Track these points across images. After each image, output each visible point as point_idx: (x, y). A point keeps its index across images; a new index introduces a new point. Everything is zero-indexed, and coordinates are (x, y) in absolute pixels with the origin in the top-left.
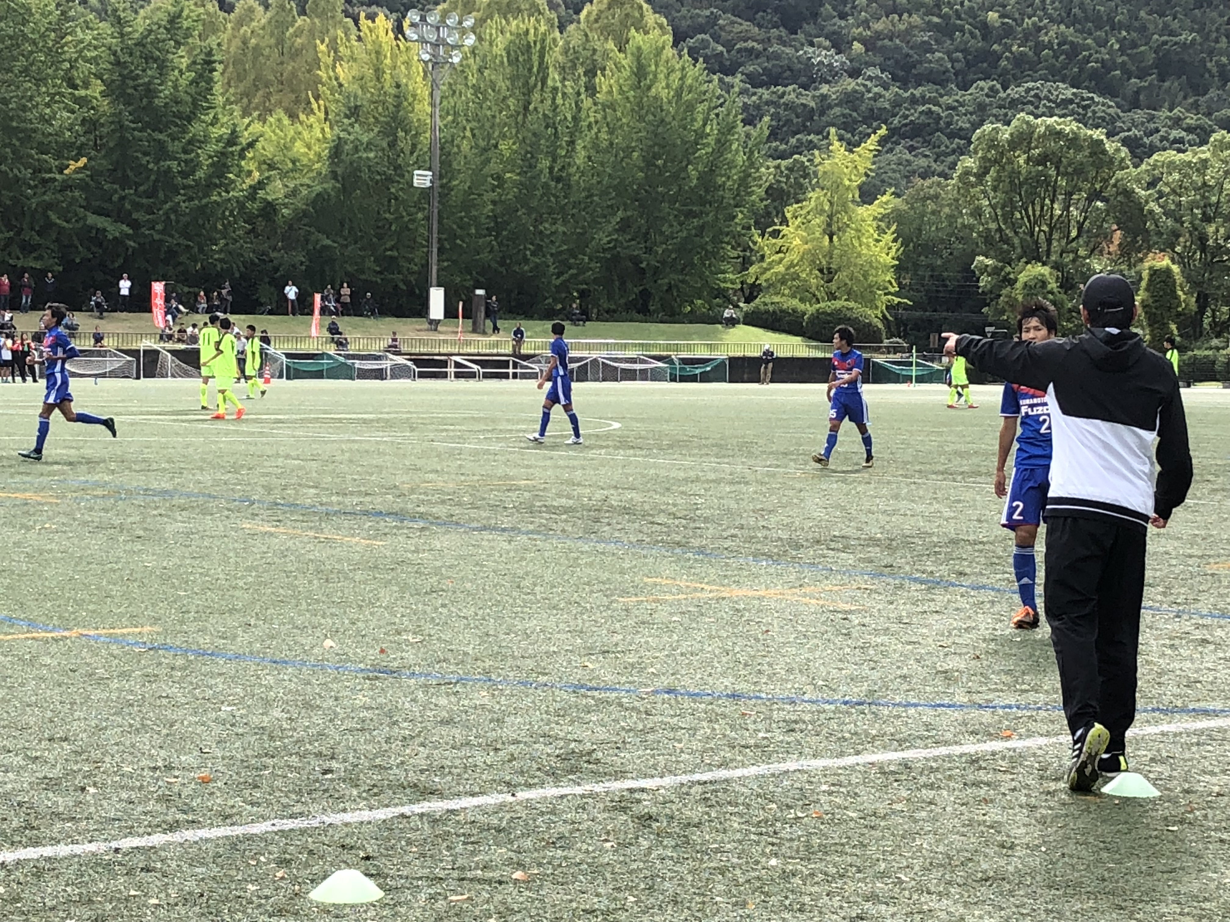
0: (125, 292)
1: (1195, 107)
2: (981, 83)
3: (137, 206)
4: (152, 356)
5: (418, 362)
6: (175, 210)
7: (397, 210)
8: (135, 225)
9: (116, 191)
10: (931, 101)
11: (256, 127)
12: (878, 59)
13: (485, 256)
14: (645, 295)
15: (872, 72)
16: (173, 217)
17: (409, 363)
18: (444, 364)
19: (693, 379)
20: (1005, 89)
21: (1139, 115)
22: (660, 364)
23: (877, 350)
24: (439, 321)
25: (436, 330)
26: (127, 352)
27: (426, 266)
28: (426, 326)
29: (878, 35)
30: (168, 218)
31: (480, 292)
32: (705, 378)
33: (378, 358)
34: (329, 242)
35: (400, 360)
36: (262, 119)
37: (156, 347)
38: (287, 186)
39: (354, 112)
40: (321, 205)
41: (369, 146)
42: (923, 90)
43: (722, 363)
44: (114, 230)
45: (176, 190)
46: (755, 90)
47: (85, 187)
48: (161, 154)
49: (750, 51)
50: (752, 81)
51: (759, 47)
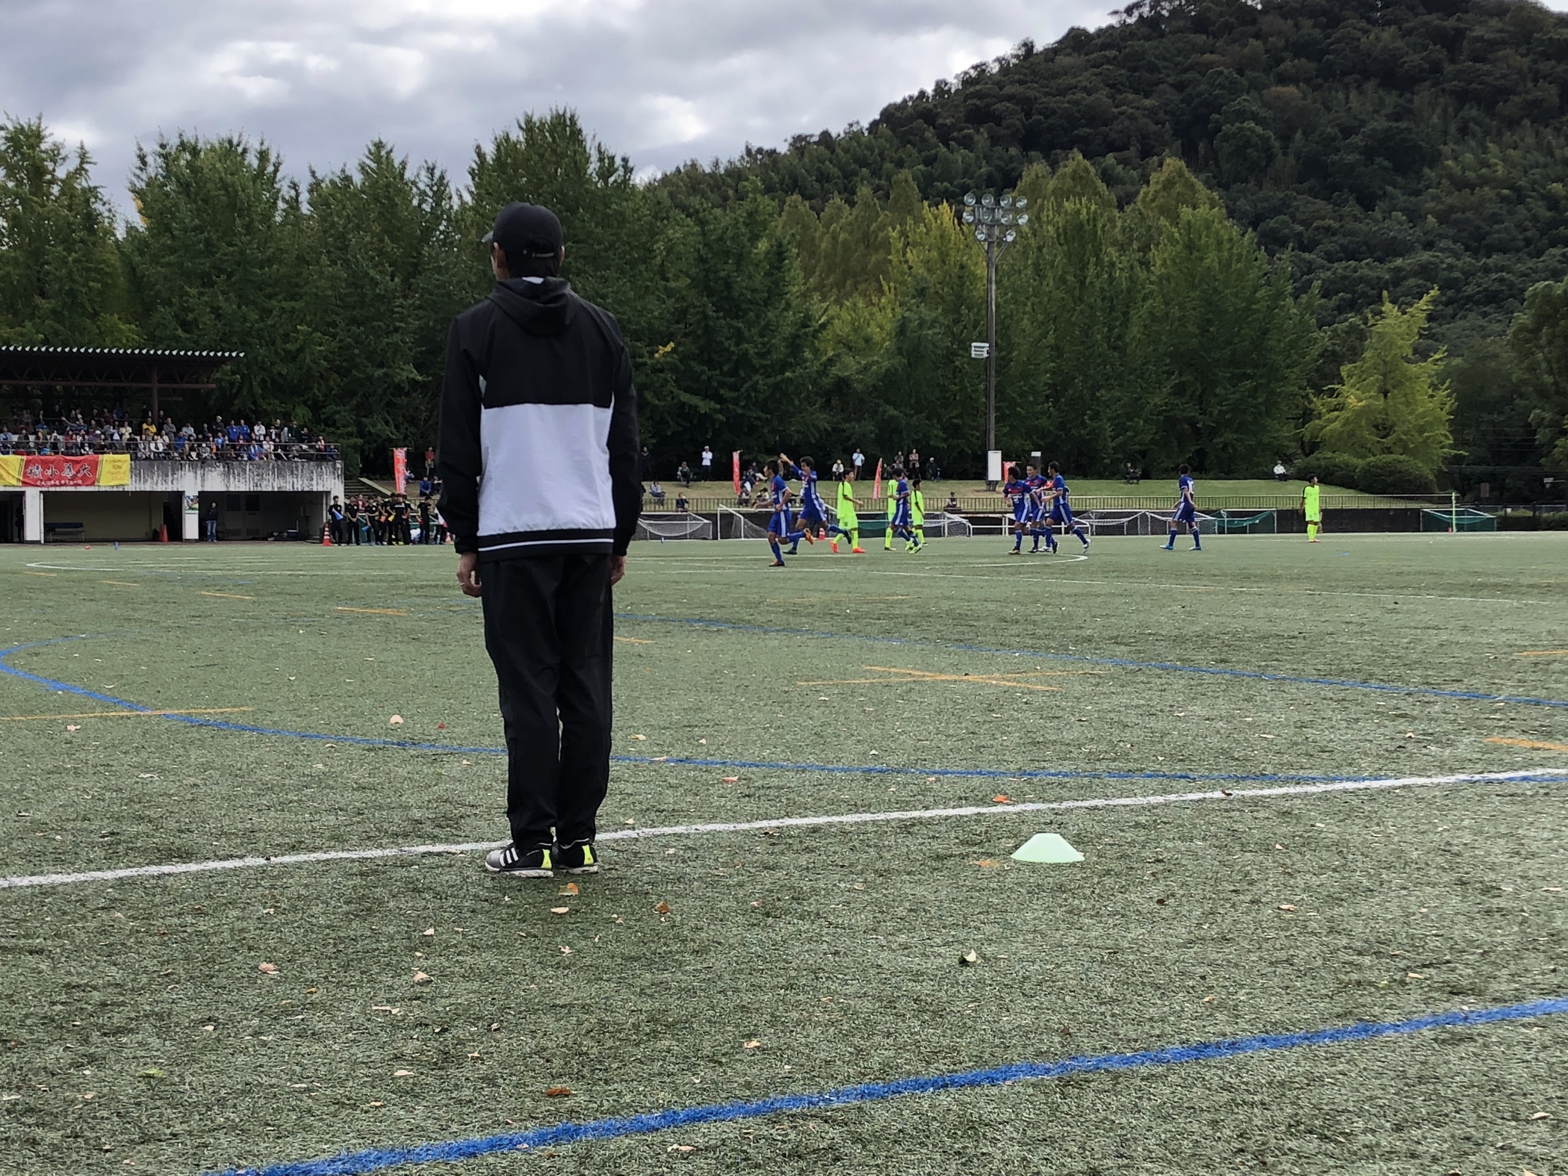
0: (706, 462)
3: (722, 384)
4: (728, 518)
5: (972, 520)
6: (754, 388)
7: (962, 381)
8: (720, 400)
9: (703, 372)
10: (1502, 269)
11: (834, 310)
12: (1452, 232)
13: (1044, 422)
14: (1201, 454)
15: (1444, 244)
16: (753, 394)
17: (964, 521)
18: (999, 521)
19: (1243, 531)
22: (1209, 518)
23: (1430, 501)
24: (997, 482)
25: (994, 490)
26: (704, 516)
27: (986, 433)
28: (984, 487)
29: (1452, 209)
30: (749, 396)
31: (1038, 454)
32: (1254, 529)
33: (936, 517)
34: (896, 413)
35: (957, 518)
36: (839, 302)
37: (731, 510)
38: (859, 363)
39: (921, 293)
40: (889, 379)
41: (933, 323)
42: (1495, 259)
43: (1270, 515)
44: (704, 406)
45: (756, 371)
46: (1330, 265)
47: (674, 369)
48: (739, 337)
49: (1328, 229)
50: (1331, 258)
51: (1335, 225)
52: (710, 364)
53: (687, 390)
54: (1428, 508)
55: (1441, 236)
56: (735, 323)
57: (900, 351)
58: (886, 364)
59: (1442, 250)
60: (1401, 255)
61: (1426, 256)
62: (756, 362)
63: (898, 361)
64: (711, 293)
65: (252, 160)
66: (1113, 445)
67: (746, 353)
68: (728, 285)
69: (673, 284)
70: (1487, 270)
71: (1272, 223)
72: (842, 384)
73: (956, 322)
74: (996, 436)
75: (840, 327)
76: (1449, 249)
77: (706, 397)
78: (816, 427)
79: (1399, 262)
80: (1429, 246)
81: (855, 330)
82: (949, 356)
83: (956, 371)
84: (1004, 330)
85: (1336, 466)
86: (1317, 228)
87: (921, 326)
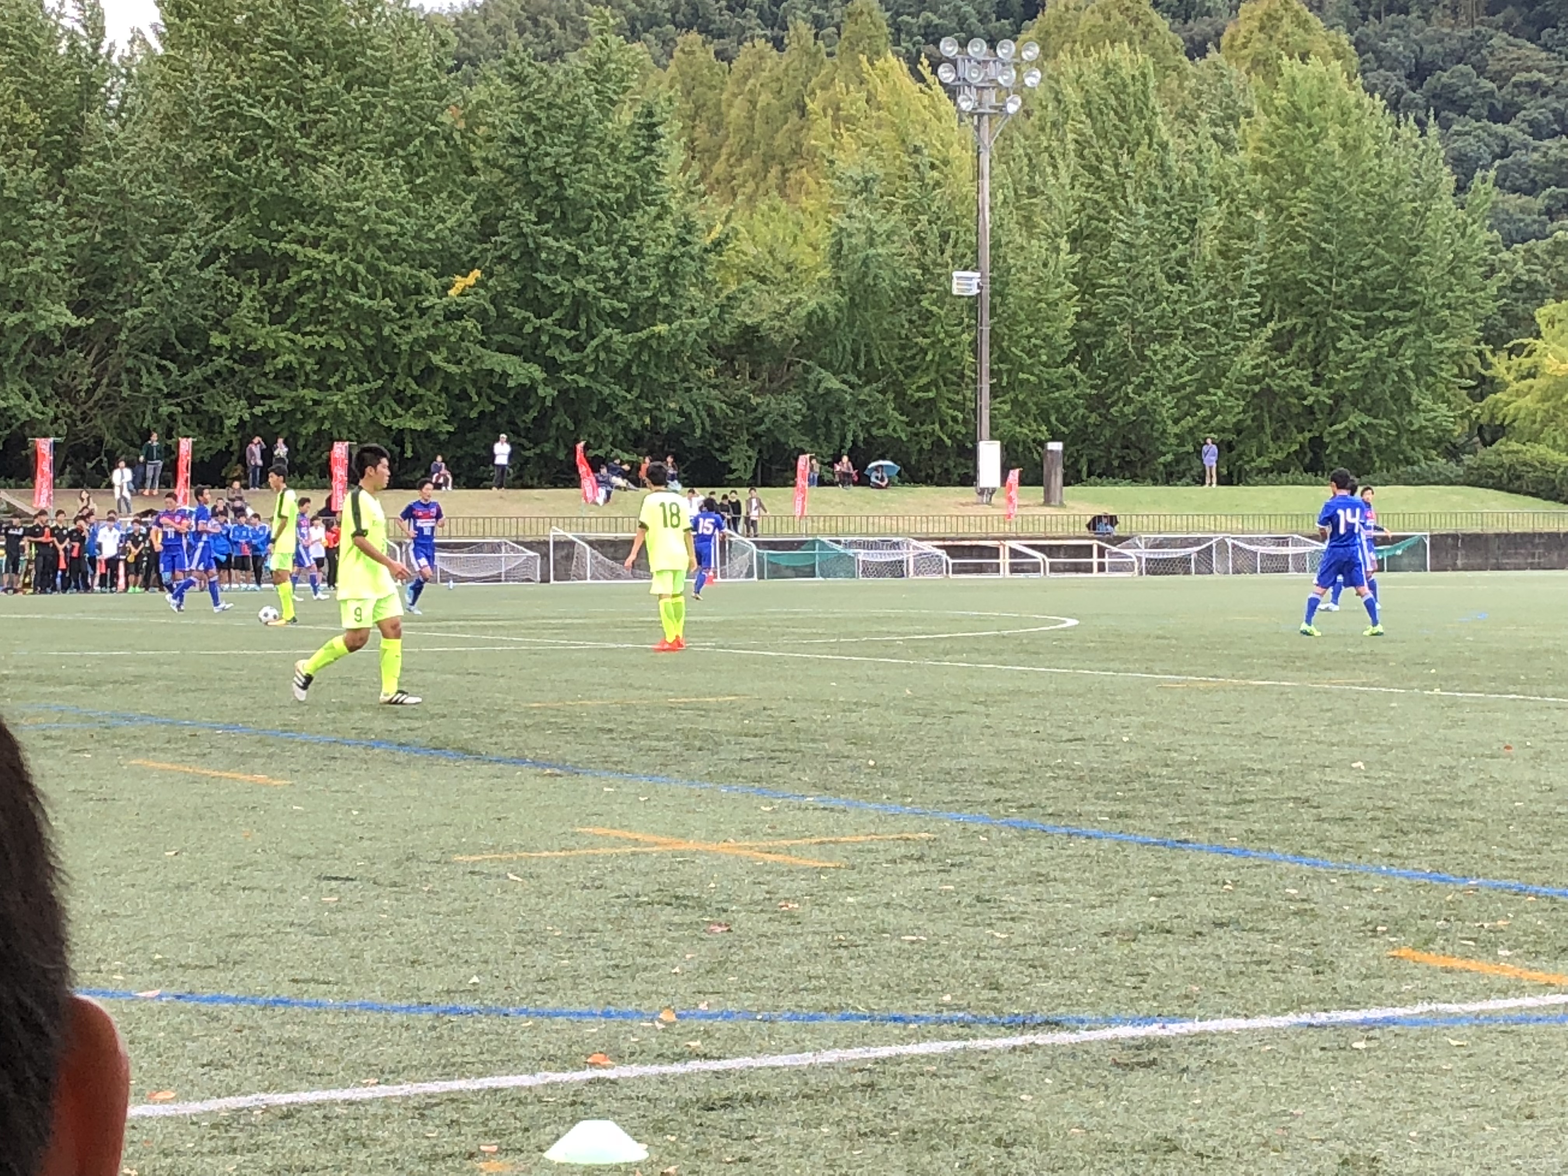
3: (555, 340)
4: (565, 547)
5: (952, 551)
6: (606, 346)
7: (934, 330)
8: (550, 364)
11: (740, 217)
14: (1316, 445)
16: (605, 357)
17: (939, 552)
18: (994, 552)
24: (992, 489)
25: (987, 502)
27: (975, 414)
28: (973, 498)
30: (598, 359)
31: (1056, 446)
32: (1395, 565)
33: (895, 545)
34: (836, 383)
35: (927, 547)
36: (750, 205)
37: (571, 535)
38: (776, 302)
41: (886, 240)
43: (1421, 541)
45: (607, 320)
46: (1537, 143)
47: (482, 315)
49: (1534, 86)
50: (1537, 131)
51: (1549, 81)
52: (534, 306)
53: (501, 349)
57: (838, 284)
58: (817, 305)
63: (835, 299)
64: (534, 192)
66: (1176, 430)
67: (583, 293)
71: (1445, 77)
72: (751, 336)
74: (992, 417)
75: (749, 248)
77: (528, 359)
78: (707, 405)
81: (774, 249)
82: (917, 291)
83: (929, 315)
84: (1004, 253)
85: (1525, 464)
86: (1515, 85)
87: (869, 243)
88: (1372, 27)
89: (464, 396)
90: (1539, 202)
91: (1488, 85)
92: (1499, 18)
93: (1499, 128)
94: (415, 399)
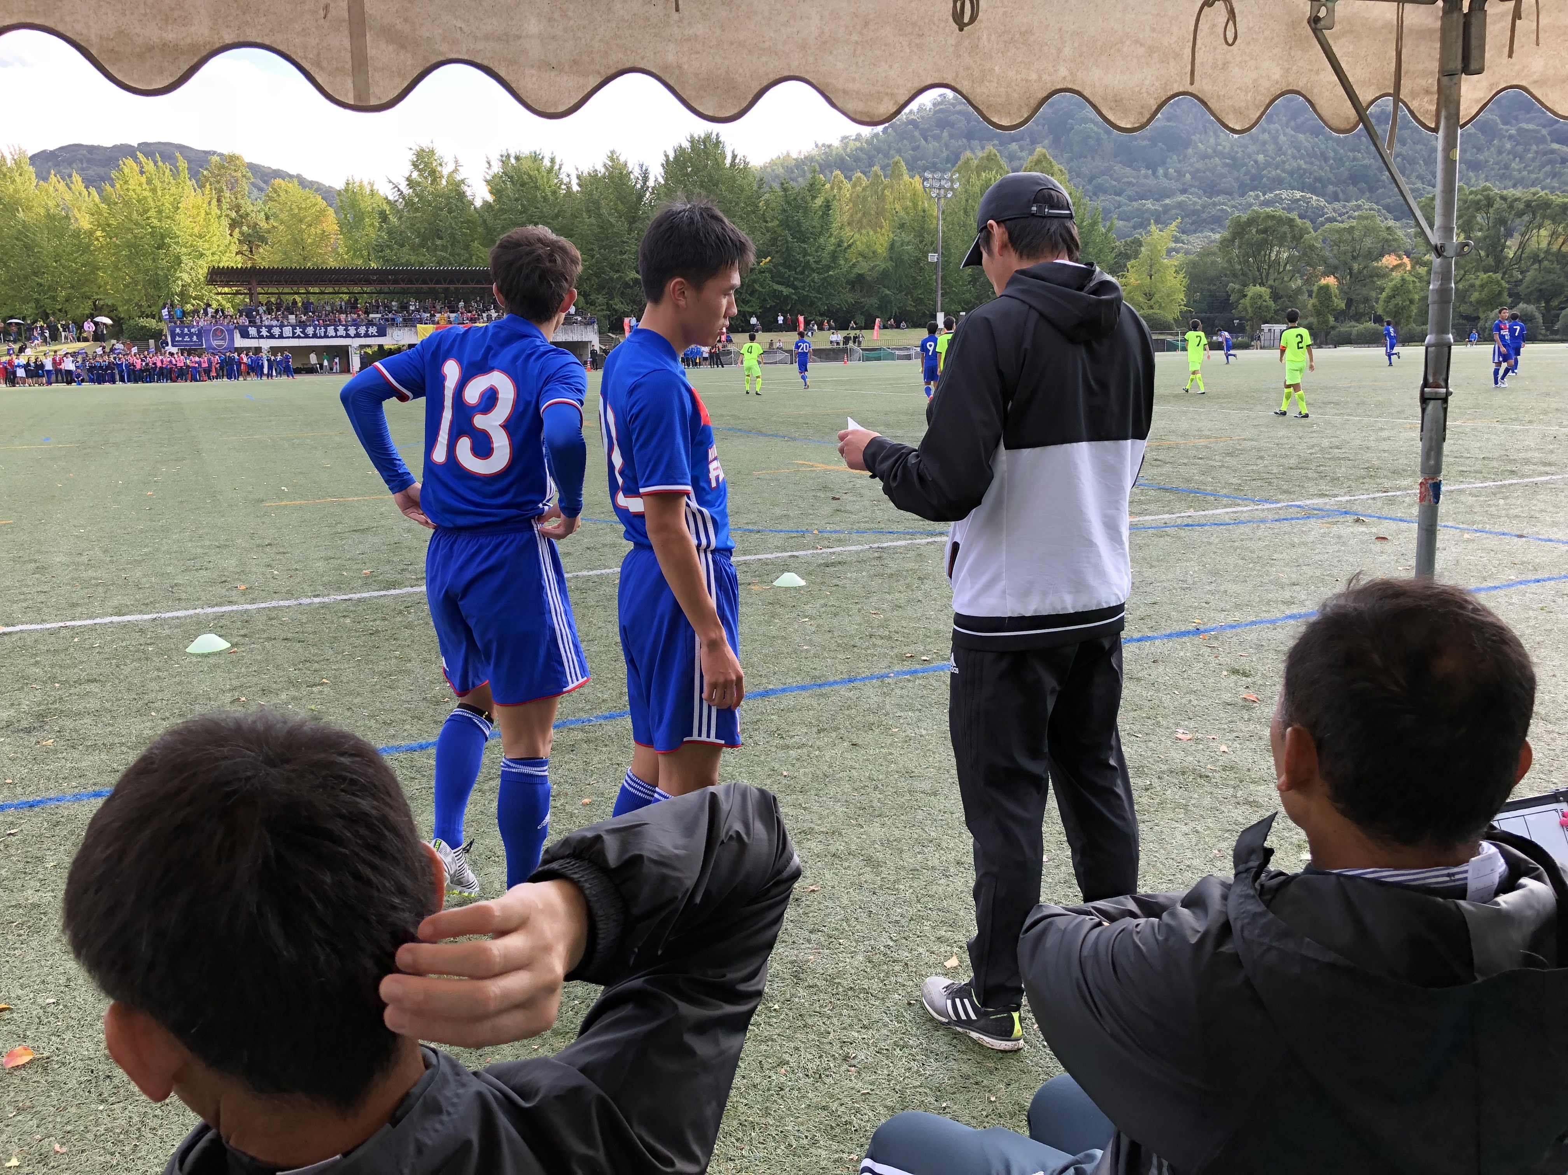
1: (1369, 200)
2: (1251, 193)
3: (795, 279)
6: (813, 280)
7: (923, 274)
9: (786, 273)
11: (857, 236)
12: (1197, 183)
13: (968, 296)
15: (1193, 190)
16: (812, 283)
20: (1264, 195)
21: (1337, 205)
27: (936, 302)
29: (1199, 170)
34: (889, 292)
38: (869, 265)
39: (902, 226)
40: (885, 274)
41: (908, 243)
42: (1220, 198)
44: (785, 291)
45: (813, 271)
47: (770, 271)
48: (805, 253)
49: (1130, 183)
50: (1131, 199)
51: (1134, 181)
52: (789, 267)
53: (778, 283)
54: (1169, 338)
55: (1191, 186)
56: (803, 245)
57: (891, 259)
58: (883, 266)
59: (1191, 194)
60: (1168, 197)
61: (1182, 198)
62: (814, 266)
63: (890, 264)
64: (790, 228)
65: (547, 163)
67: (808, 262)
68: (799, 223)
69: (770, 225)
70: (1214, 204)
71: (1099, 180)
72: (860, 277)
73: (921, 242)
74: (942, 304)
75: (860, 246)
76: (1197, 194)
77: (788, 286)
78: (846, 301)
79: (1167, 201)
80: (1184, 191)
81: (868, 247)
82: (917, 261)
83: (921, 269)
84: (946, 247)
86: (1124, 183)
87: (902, 245)
88: (1074, 164)
89: (765, 300)
90: (1131, 224)
91: (1114, 183)
92: (1119, 159)
93: (1117, 198)
94: (748, 302)
